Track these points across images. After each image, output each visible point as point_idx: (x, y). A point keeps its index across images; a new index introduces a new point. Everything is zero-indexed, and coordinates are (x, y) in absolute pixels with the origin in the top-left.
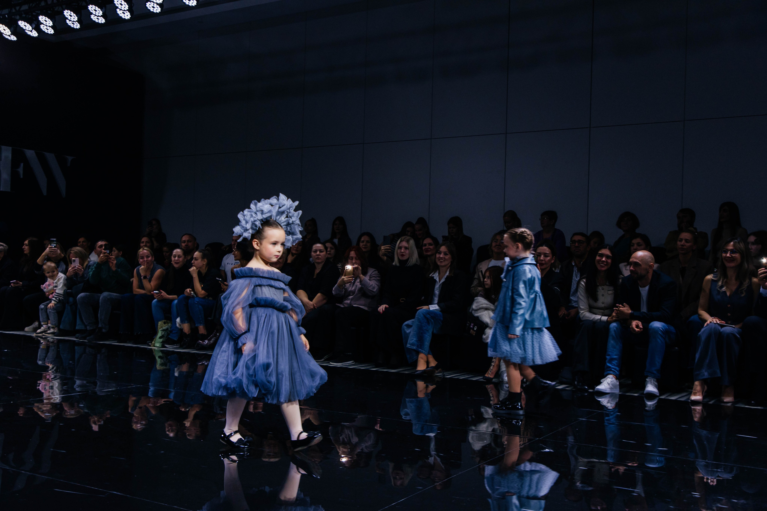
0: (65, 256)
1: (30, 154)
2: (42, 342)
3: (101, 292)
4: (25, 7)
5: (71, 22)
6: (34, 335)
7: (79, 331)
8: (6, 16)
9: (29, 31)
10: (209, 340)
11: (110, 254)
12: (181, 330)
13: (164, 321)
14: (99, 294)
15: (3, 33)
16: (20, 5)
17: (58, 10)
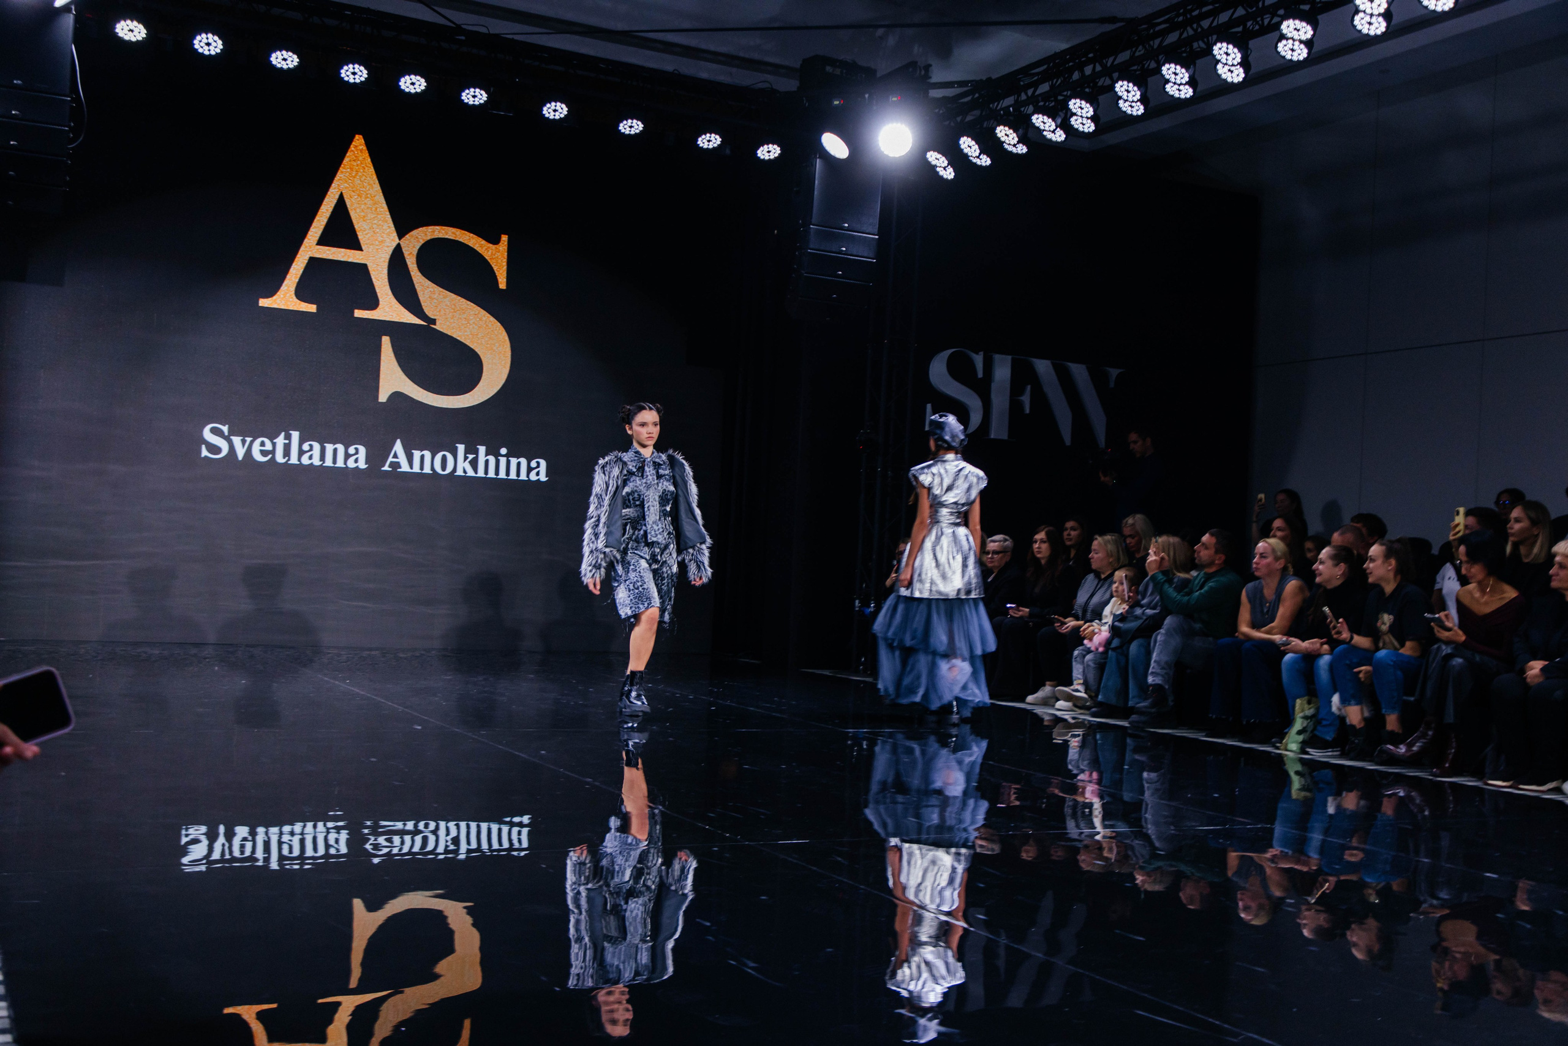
1: (1043, 367)
4: (1044, 88)
5: (1127, 104)
8: (1011, 109)
9: (1050, 131)
12: (1342, 719)
13: (1306, 698)
15: (1004, 142)
16: (1035, 85)
17: (1104, 84)
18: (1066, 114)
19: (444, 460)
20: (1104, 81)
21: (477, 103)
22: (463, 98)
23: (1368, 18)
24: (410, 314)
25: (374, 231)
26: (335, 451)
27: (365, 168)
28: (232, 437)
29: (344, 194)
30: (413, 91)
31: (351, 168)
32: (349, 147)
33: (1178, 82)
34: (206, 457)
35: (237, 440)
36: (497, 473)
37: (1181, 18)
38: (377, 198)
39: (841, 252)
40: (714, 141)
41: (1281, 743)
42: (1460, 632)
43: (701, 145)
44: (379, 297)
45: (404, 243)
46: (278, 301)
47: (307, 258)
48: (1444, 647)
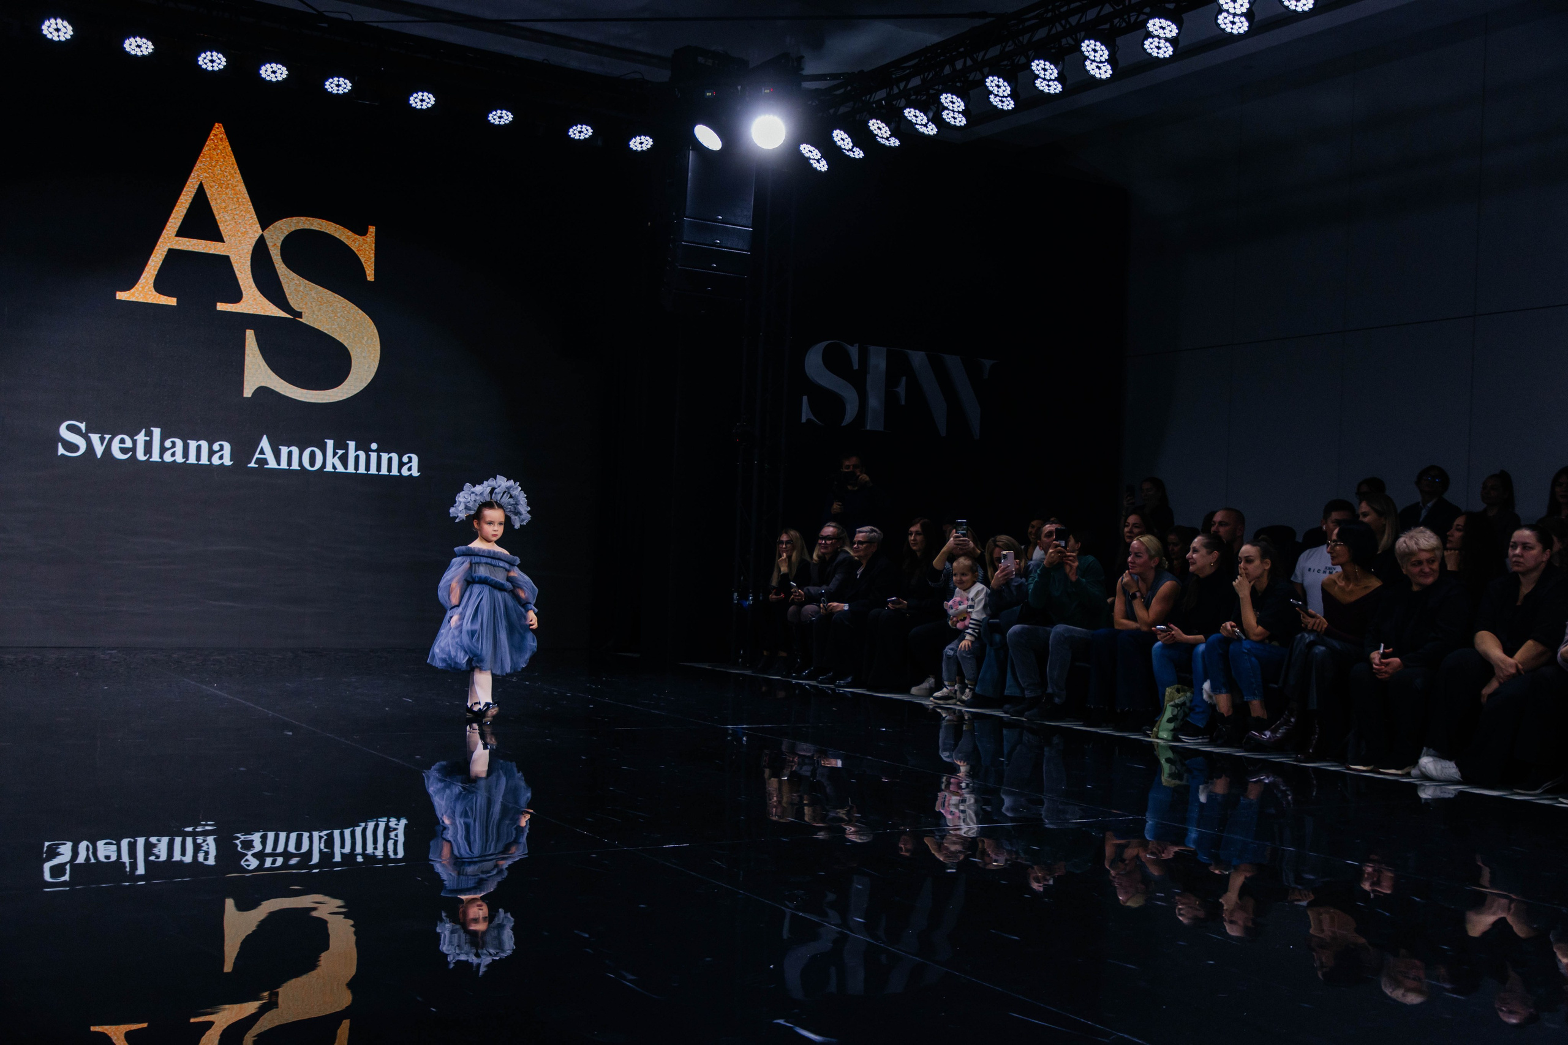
0: (982, 554)
1: (918, 358)
2: (944, 715)
3: (1053, 624)
4: (916, 82)
5: (997, 99)
6: (929, 703)
7: (1009, 700)
8: (883, 102)
9: (922, 125)
10: (1274, 732)
11: (1066, 549)
12: (1213, 707)
13: (1176, 686)
14: (1048, 628)
15: (877, 135)
16: (907, 79)
17: (976, 79)
18: (938, 108)
19: (313, 456)
20: (974, 76)
21: (341, 92)
22: (326, 87)
23: (1231, 18)
24: (275, 307)
25: (235, 222)
26: (199, 448)
27: (225, 158)
28: (90, 435)
29: (204, 184)
30: (274, 80)
31: (210, 158)
32: (208, 136)
33: (1048, 77)
34: (62, 455)
35: (95, 438)
36: (368, 468)
37: (1050, 15)
38: (238, 188)
39: (715, 245)
40: (585, 132)
41: (1151, 731)
42: (1322, 618)
43: (572, 136)
44: (243, 290)
45: (266, 234)
46: (136, 295)
47: (166, 249)
48: (1306, 635)
